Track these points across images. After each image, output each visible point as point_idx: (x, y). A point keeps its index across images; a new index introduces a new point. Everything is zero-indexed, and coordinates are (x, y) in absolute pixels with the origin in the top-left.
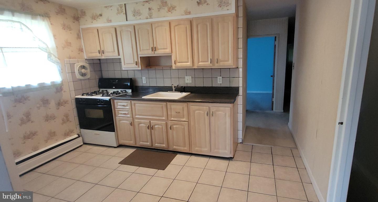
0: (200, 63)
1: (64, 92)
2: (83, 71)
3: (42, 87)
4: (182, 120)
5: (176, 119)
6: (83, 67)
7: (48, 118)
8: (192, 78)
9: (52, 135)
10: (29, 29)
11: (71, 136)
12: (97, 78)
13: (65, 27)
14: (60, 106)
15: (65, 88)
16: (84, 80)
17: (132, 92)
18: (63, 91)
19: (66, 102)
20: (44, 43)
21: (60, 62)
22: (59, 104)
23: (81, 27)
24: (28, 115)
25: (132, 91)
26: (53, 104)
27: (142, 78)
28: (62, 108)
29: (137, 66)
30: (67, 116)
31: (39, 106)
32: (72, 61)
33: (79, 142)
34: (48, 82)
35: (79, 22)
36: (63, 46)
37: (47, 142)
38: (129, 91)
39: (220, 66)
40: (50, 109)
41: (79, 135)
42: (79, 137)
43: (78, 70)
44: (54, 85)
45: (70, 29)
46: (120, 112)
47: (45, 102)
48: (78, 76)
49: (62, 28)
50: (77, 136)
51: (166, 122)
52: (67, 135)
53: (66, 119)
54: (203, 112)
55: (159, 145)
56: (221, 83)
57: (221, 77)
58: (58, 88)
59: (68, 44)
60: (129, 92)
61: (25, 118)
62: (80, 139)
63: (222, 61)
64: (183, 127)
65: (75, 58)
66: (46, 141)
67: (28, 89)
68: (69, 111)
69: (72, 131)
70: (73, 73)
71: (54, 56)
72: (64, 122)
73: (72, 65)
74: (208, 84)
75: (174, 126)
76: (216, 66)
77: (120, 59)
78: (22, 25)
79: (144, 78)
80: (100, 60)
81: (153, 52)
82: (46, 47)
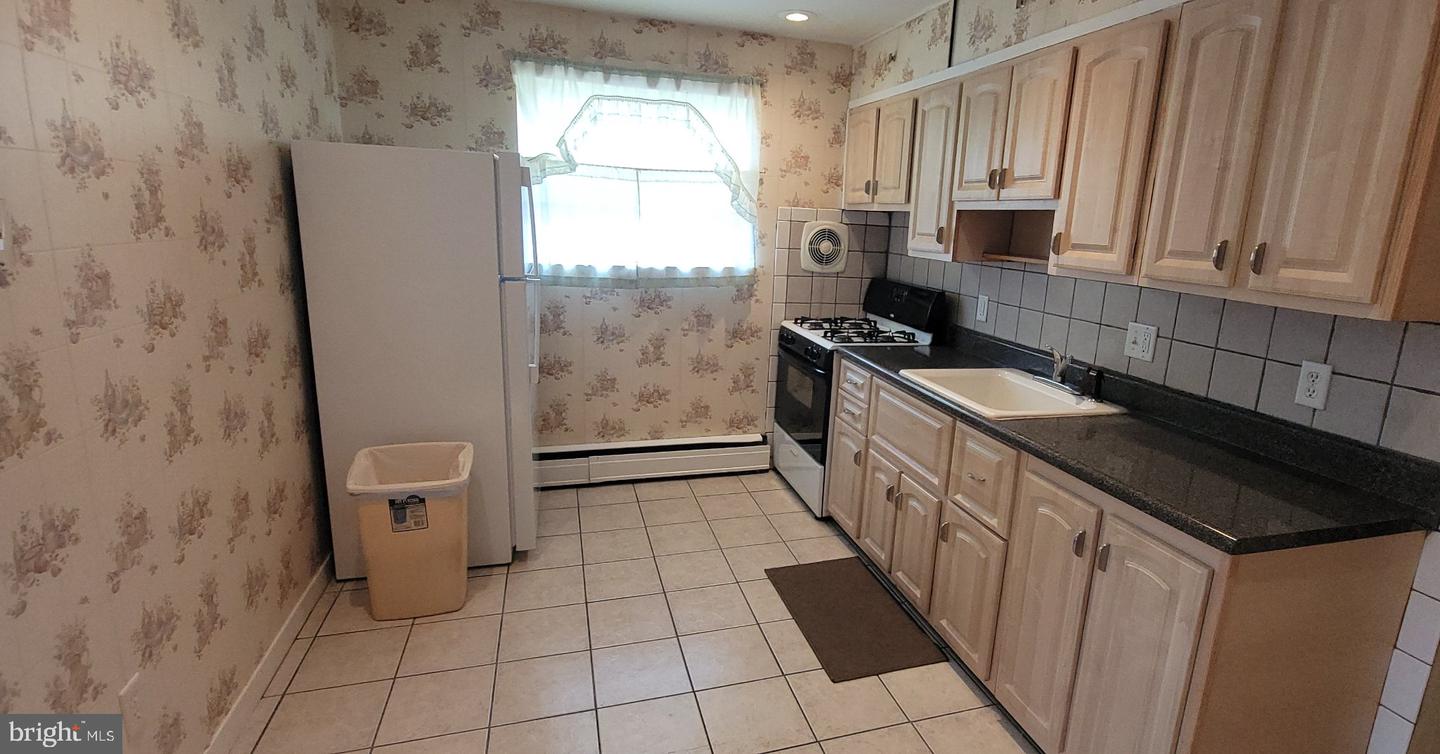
0: (1167, 262)
1: (757, 301)
2: (825, 246)
3: (702, 278)
4: (984, 517)
5: (967, 505)
6: (829, 235)
7: (703, 366)
8: (1158, 336)
9: (700, 412)
10: (705, 120)
11: (745, 432)
12: (868, 274)
13: (805, 110)
14: (738, 339)
15: (761, 291)
16: (821, 275)
17: (931, 345)
18: (754, 298)
19: (755, 333)
20: (730, 159)
21: (756, 215)
22: (736, 334)
23: (852, 105)
24: (659, 343)
25: (933, 339)
26: (720, 329)
27: (978, 298)
28: (740, 346)
29: (941, 247)
30: (748, 371)
31: (687, 327)
32: (799, 213)
33: (759, 458)
34: (717, 268)
35: (849, 91)
36: (784, 168)
37: (683, 427)
38: (924, 339)
39: (1276, 293)
40: (710, 341)
41: (764, 437)
42: (764, 441)
43: (811, 243)
44: (730, 276)
45: (816, 113)
46: (847, 405)
47: (703, 320)
48: (806, 261)
49: (793, 112)
50: (760, 439)
51: (941, 502)
52: (735, 425)
53: (743, 382)
54: (1068, 527)
55: (905, 581)
56: (1318, 402)
57: (1324, 371)
58: (744, 288)
59: (801, 161)
60: (921, 343)
61: (651, 349)
62: (765, 450)
63: (1288, 263)
64: (984, 556)
65: (811, 204)
66: (683, 424)
67: (670, 278)
68: (757, 359)
69: (752, 420)
70: (793, 249)
71: (748, 195)
72: (736, 387)
73: (796, 227)
74: (1233, 388)
75: (960, 535)
76: (1254, 289)
77: (907, 214)
78: (692, 112)
79: (983, 299)
80: (890, 214)
81: (995, 192)
82: (730, 168)
